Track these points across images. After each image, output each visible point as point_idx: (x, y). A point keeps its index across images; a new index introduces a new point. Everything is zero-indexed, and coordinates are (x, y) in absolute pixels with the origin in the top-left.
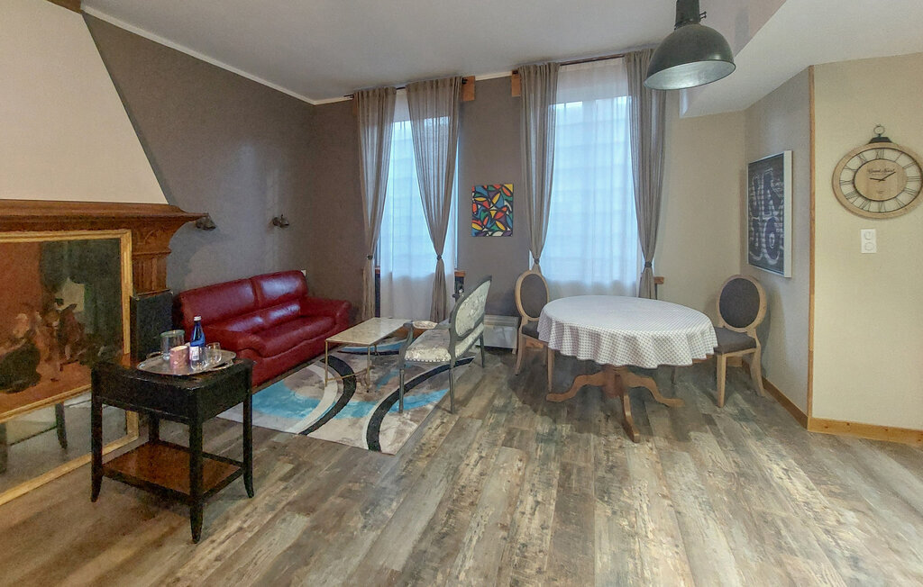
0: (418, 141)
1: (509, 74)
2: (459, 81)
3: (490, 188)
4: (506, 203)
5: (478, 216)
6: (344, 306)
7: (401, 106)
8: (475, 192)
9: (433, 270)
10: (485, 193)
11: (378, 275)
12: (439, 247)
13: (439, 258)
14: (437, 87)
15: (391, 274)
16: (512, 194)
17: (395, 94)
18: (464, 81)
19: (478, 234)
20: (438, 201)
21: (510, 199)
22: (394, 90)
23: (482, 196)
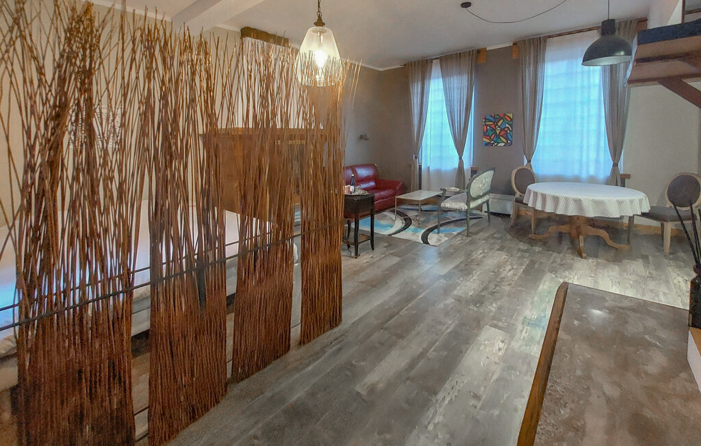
0: (447, 91)
1: (512, 45)
2: (475, 52)
3: (496, 117)
4: (507, 125)
5: (487, 134)
6: (401, 183)
7: (436, 70)
8: (485, 119)
9: (457, 166)
10: (492, 119)
11: (420, 168)
12: (460, 151)
13: (460, 158)
14: (460, 57)
15: (429, 168)
16: (512, 120)
17: (432, 62)
18: (479, 51)
19: (487, 144)
20: (460, 125)
21: (511, 123)
22: (431, 61)
23: (491, 121)
